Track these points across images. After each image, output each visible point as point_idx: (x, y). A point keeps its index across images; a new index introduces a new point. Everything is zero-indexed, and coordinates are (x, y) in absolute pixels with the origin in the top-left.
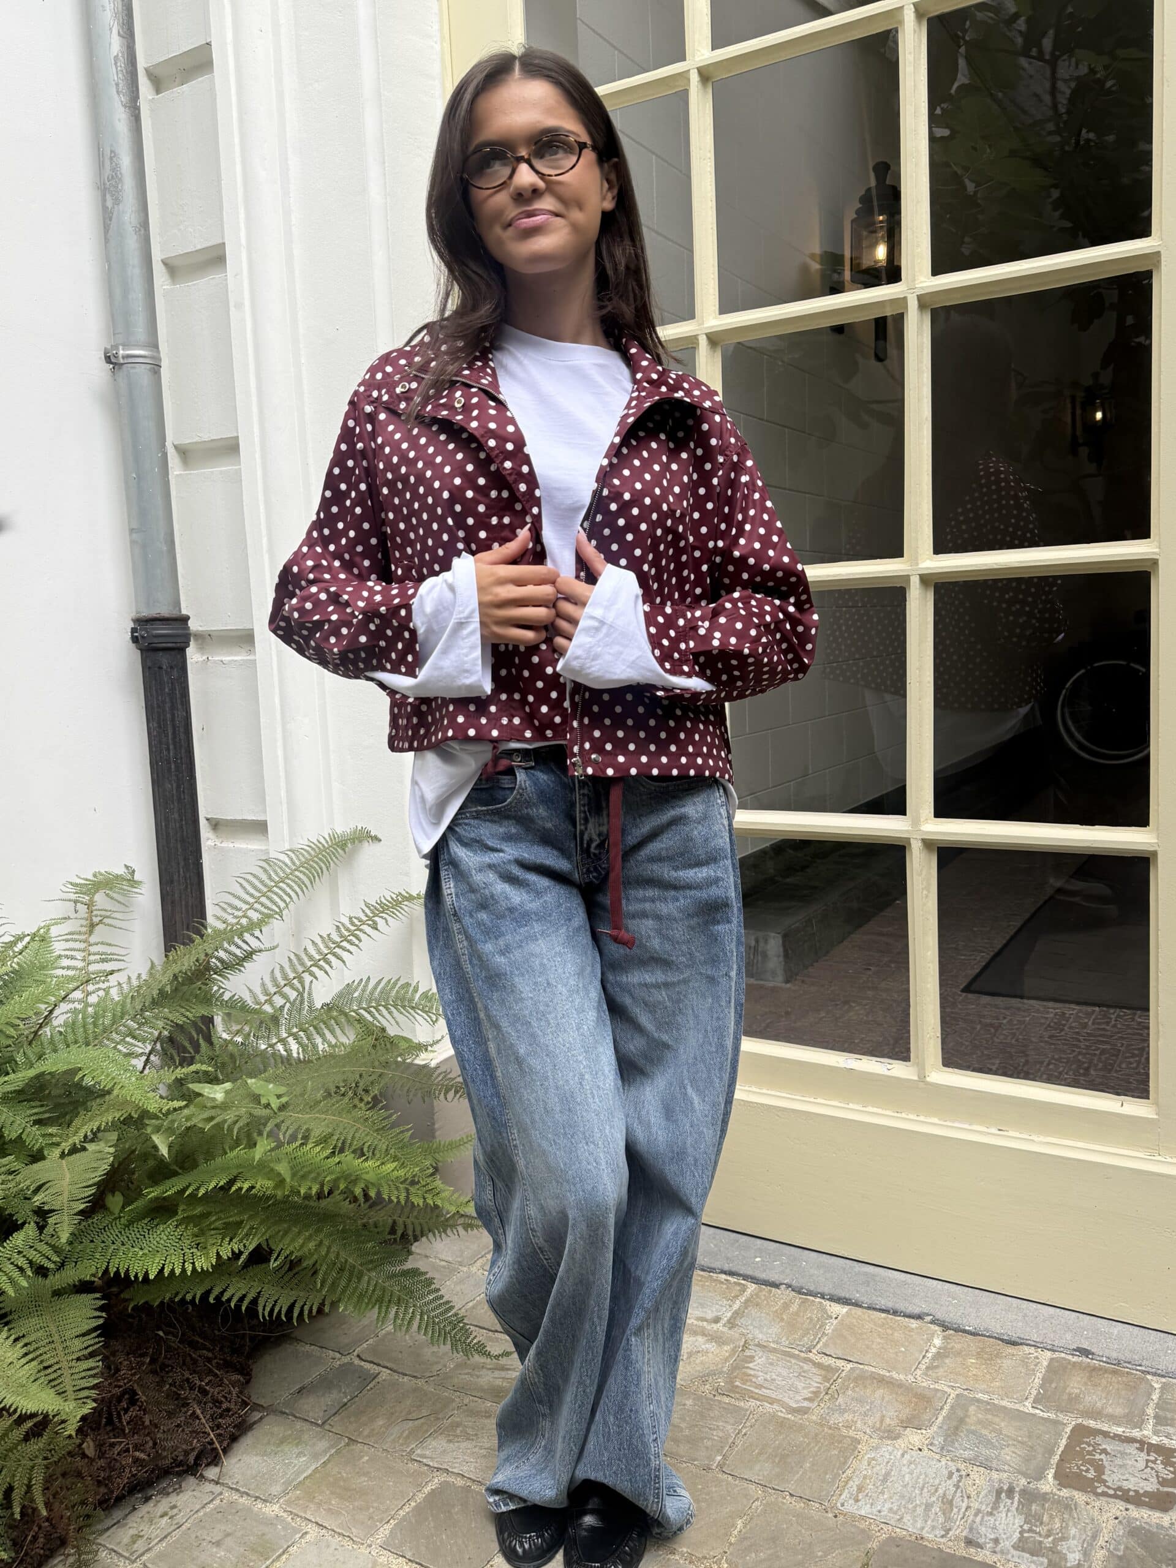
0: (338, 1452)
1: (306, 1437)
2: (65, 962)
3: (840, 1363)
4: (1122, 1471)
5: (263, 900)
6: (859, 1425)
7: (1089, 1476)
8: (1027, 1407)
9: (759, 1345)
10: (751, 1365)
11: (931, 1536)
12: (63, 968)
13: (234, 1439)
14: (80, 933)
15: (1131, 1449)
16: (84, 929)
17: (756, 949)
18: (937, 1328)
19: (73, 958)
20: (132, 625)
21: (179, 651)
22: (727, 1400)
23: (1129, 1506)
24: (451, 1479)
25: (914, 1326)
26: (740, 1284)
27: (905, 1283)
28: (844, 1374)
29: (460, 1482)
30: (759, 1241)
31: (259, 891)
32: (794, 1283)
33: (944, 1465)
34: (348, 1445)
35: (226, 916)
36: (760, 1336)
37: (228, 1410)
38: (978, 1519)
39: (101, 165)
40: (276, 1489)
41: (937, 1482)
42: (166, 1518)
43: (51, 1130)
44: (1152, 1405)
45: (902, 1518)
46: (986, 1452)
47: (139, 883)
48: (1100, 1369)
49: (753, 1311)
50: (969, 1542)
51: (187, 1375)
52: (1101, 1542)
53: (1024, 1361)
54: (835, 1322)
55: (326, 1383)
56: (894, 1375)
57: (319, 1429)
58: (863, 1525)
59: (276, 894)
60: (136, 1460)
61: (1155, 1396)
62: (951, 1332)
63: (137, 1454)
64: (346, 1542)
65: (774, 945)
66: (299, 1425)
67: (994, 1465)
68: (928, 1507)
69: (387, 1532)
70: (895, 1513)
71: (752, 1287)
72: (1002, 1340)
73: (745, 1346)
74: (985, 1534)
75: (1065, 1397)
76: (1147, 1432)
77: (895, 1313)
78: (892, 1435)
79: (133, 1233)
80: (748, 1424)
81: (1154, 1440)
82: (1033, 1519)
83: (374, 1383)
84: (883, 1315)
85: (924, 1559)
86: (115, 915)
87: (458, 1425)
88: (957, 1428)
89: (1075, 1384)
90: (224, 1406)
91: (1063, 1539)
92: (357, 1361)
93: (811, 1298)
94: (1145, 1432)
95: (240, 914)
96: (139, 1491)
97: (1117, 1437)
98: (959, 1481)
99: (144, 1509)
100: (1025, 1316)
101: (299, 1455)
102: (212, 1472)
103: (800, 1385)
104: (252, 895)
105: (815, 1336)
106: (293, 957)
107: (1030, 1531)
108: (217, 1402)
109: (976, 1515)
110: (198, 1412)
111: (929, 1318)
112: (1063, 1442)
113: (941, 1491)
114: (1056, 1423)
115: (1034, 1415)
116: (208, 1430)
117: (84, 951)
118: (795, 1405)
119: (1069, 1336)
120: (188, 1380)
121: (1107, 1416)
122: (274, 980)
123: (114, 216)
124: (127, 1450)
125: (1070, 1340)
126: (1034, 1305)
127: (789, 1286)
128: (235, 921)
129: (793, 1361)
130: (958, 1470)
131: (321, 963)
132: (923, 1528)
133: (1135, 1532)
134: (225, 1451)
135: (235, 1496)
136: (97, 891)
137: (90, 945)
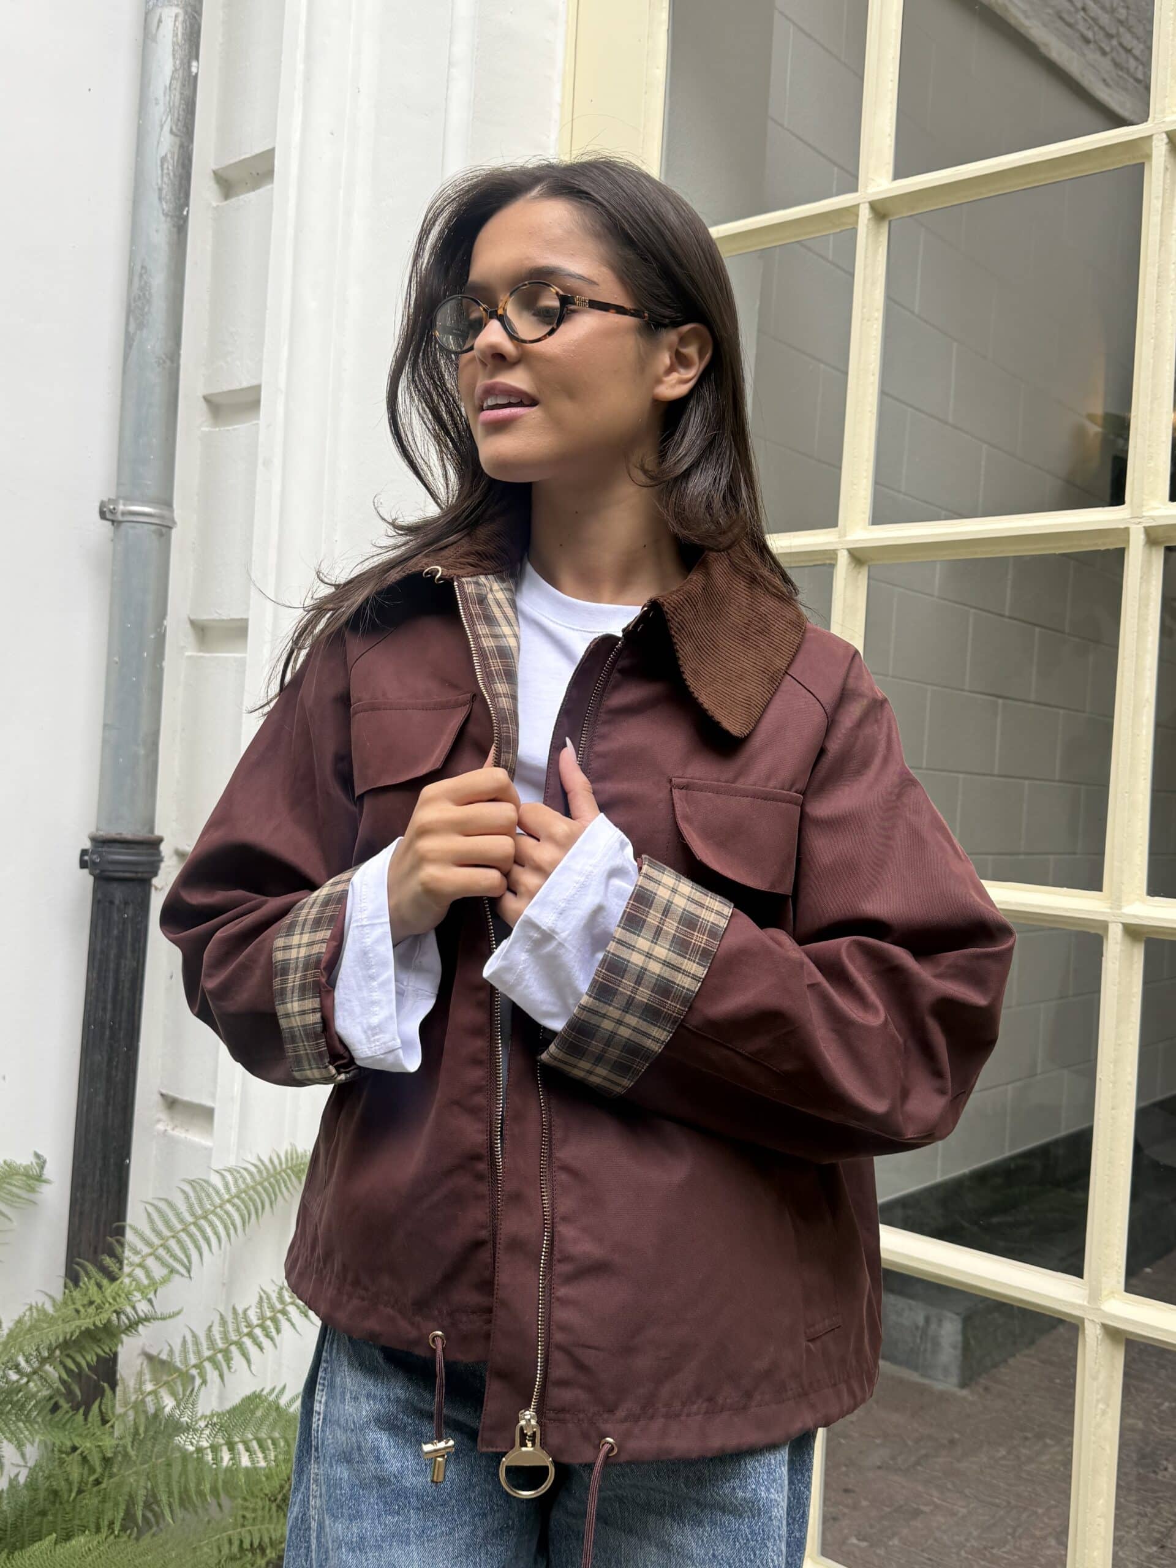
39: (130, 282)
47: (47, 1181)
65: (949, 1332)
123: (138, 344)
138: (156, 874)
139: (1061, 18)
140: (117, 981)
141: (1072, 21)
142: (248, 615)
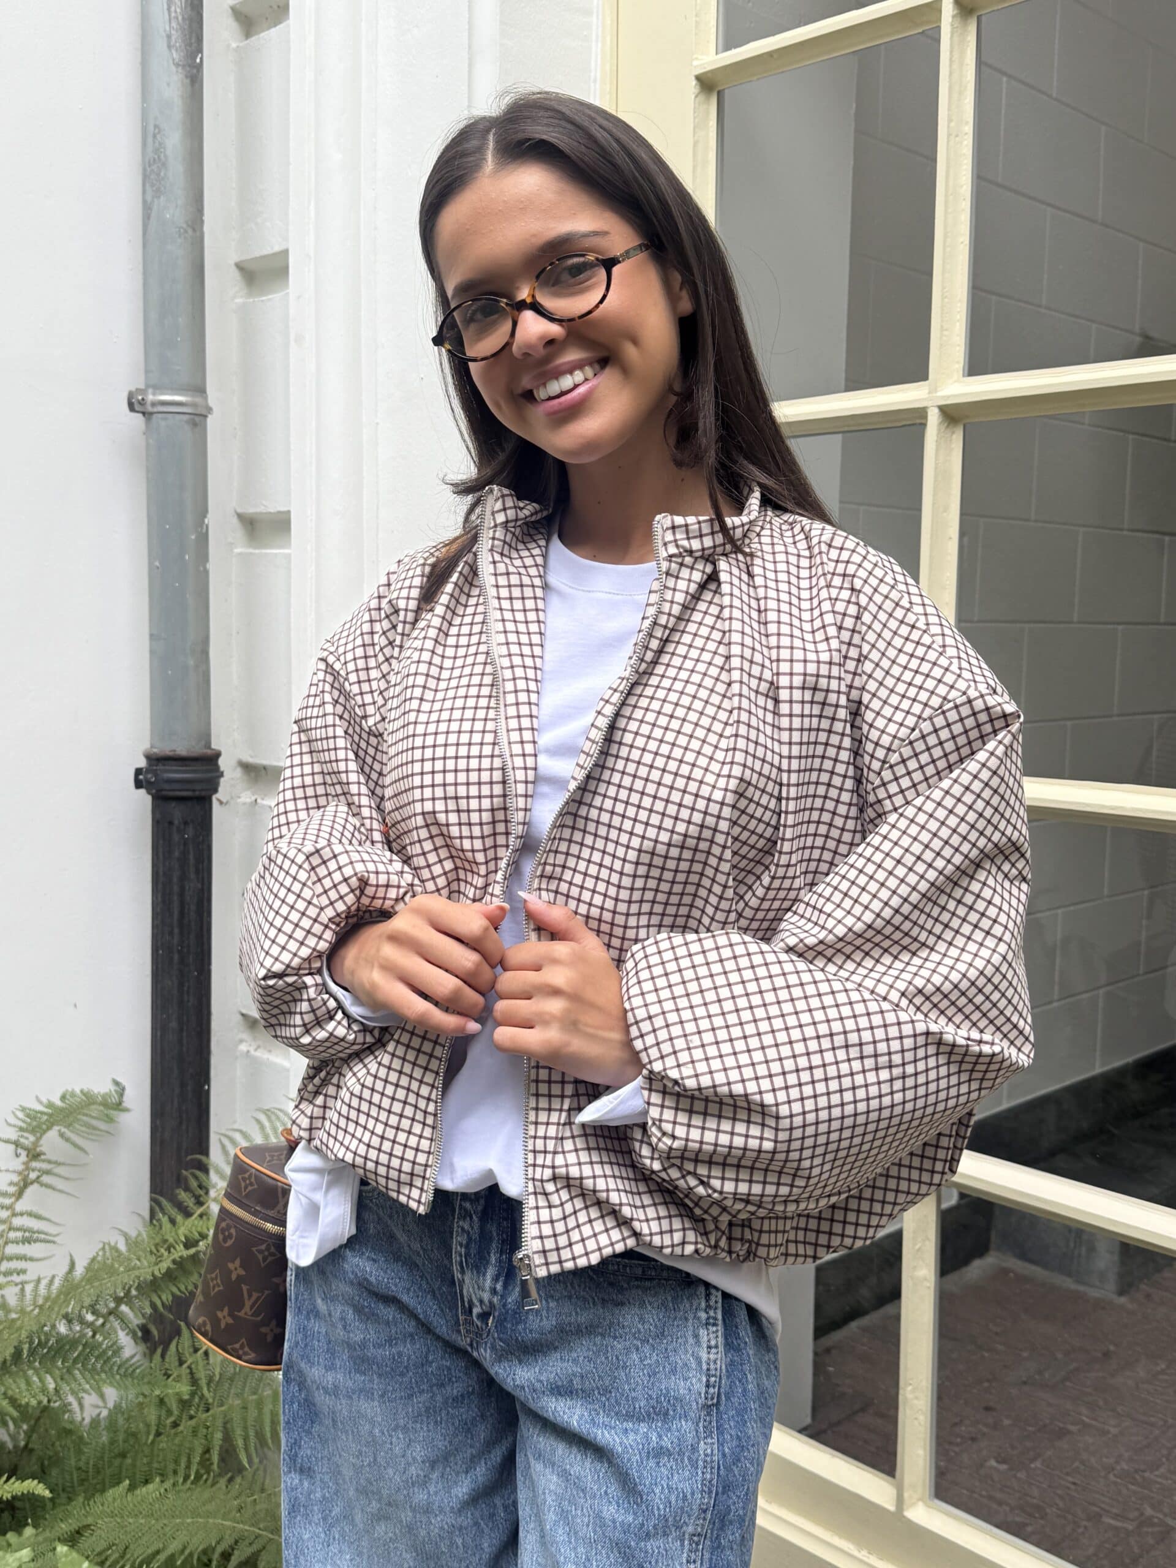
14: (4, 1195)
16: (13, 1189)
21: (196, 800)
39: (143, 145)
47: (124, 1108)
117: (4, 1222)
123: (157, 212)
136: (49, 1128)
137: (14, 1215)
138: (216, 791)
142: (289, 512)
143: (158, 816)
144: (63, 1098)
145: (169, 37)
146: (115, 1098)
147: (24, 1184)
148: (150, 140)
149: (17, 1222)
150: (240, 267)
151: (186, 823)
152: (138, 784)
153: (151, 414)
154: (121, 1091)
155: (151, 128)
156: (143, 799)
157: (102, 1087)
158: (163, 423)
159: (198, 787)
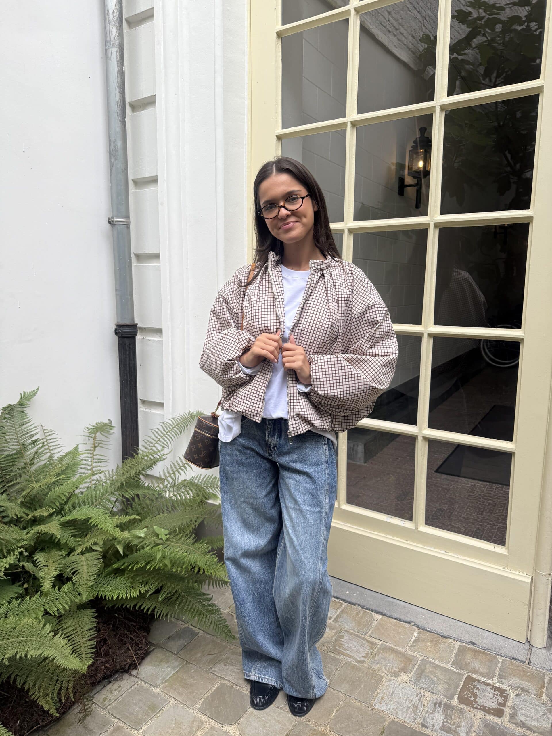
0: (182, 667)
1: (170, 659)
2: (84, 462)
3: (377, 641)
4: (484, 698)
5: (161, 440)
6: (383, 670)
7: (471, 699)
8: (449, 666)
9: (346, 631)
10: (342, 640)
11: (408, 722)
12: (83, 465)
13: (143, 658)
14: (90, 450)
15: (488, 688)
16: (92, 449)
17: (353, 450)
18: (416, 628)
19: (87, 460)
20: (115, 327)
21: (132, 338)
22: (332, 655)
23: (486, 714)
24: (225, 682)
25: (407, 626)
26: (340, 603)
27: (404, 607)
28: (378, 646)
29: (229, 684)
30: (348, 584)
31: (160, 436)
32: (361, 604)
33: (415, 690)
34: (186, 664)
35: (146, 446)
36: (347, 627)
37: (141, 647)
38: (427, 715)
39: (110, 145)
40: (158, 682)
41: (412, 698)
42: (117, 691)
43: (78, 539)
44: (498, 669)
45: (397, 713)
46: (432, 686)
47: (113, 427)
48: (479, 651)
49: (345, 615)
50: (423, 725)
51: (126, 632)
52: (474, 729)
53: (449, 645)
54: (376, 622)
55: (178, 635)
56: (398, 648)
57: (175, 656)
58: (382, 715)
59: (166, 437)
60: (106, 667)
61: (499, 665)
62: (421, 630)
63: (106, 665)
64: (185, 707)
65: (360, 448)
66: (168, 654)
67: (434, 692)
68: (408, 708)
69: (200, 704)
70: (395, 710)
71: (345, 604)
72: (441, 636)
73: (341, 632)
74: (429, 722)
75: (464, 663)
76: (495, 681)
77: (400, 620)
78: (396, 675)
79: (108, 580)
80: (340, 666)
81: (498, 685)
82: (448, 717)
83: (197, 637)
84: (395, 621)
85: (404, 731)
86: (103, 443)
87: (228, 658)
88: (421, 674)
89: (468, 657)
90: (140, 646)
91: (459, 726)
92: (190, 627)
93: (367, 611)
94: (494, 681)
95: (152, 445)
96: (107, 679)
97: (483, 683)
98: (421, 698)
99: (109, 686)
100: (451, 625)
101: (168, 667)
102: (134, 672)
103: (361, 650)
104: (157, 438)
105: (368, 628)
106: (172, 464)
107: (447, 722)
108: (137, 644)
109: (426, 713)
110: (130, 647)
111: (413, 624)
112: (462, 683)
113: (413, 702)
114: (460, 674)
115: (451, 670)
116: (133, 655)
117: (91, 458)
118: (359, 659)
119: (467, 636)
120: (126, 634)
121: (479, 673)
122: (164, 473)
123: (114, 165)
124: (103, 663)
125: (467, 638)
126: (455, 621)
127: (359, 605)
128: (150, 448)
129: (359, 639)
130: (420, 693)
131: (183, 468)
132: (405, 718)
133: (487, 725)
134: (139, 664)
135: (143, 683)
136: (97, 432)
137: (94, 455)
138: (136, 335)
139: (382, 24)
140: (130, 367)
141: (385, 25)
142: (159, 253)
143: (121, 342)
144: (96, 424)
145: (118, 113)
146: (109, 424)
147: (95, 447)
148: (112, 144)
149: (95, 457)
150: (133, 180)
151: (130, 344)
152: (116, 333)
153: (115, 224)
154: (111, 422)
155: (113, 140)
156: (116, 338)
157: (106, 421)
158: (119, 227)
159: (133, 334)
